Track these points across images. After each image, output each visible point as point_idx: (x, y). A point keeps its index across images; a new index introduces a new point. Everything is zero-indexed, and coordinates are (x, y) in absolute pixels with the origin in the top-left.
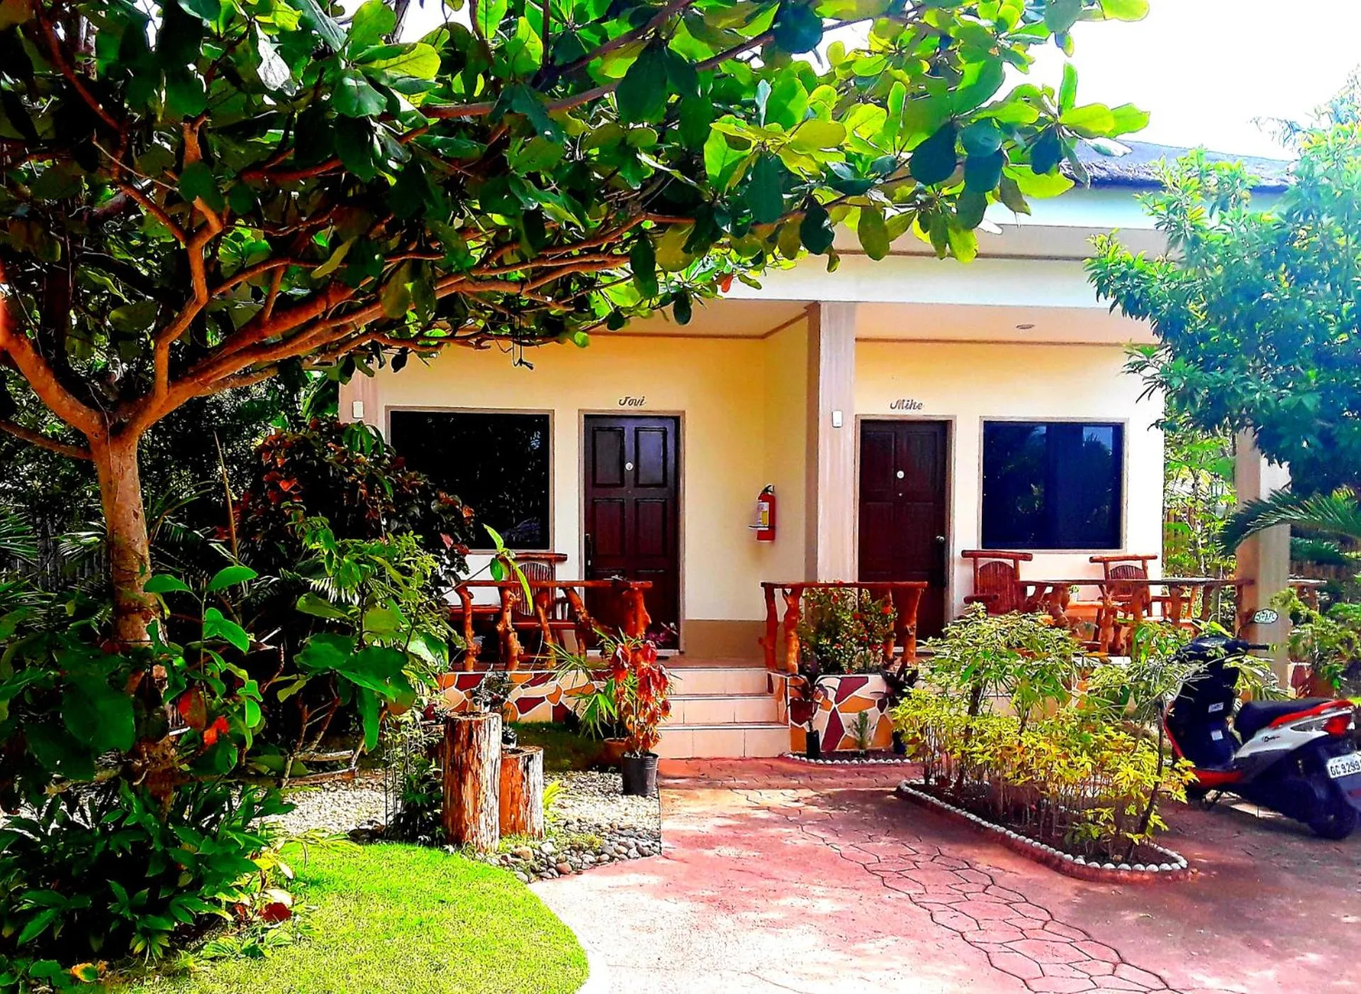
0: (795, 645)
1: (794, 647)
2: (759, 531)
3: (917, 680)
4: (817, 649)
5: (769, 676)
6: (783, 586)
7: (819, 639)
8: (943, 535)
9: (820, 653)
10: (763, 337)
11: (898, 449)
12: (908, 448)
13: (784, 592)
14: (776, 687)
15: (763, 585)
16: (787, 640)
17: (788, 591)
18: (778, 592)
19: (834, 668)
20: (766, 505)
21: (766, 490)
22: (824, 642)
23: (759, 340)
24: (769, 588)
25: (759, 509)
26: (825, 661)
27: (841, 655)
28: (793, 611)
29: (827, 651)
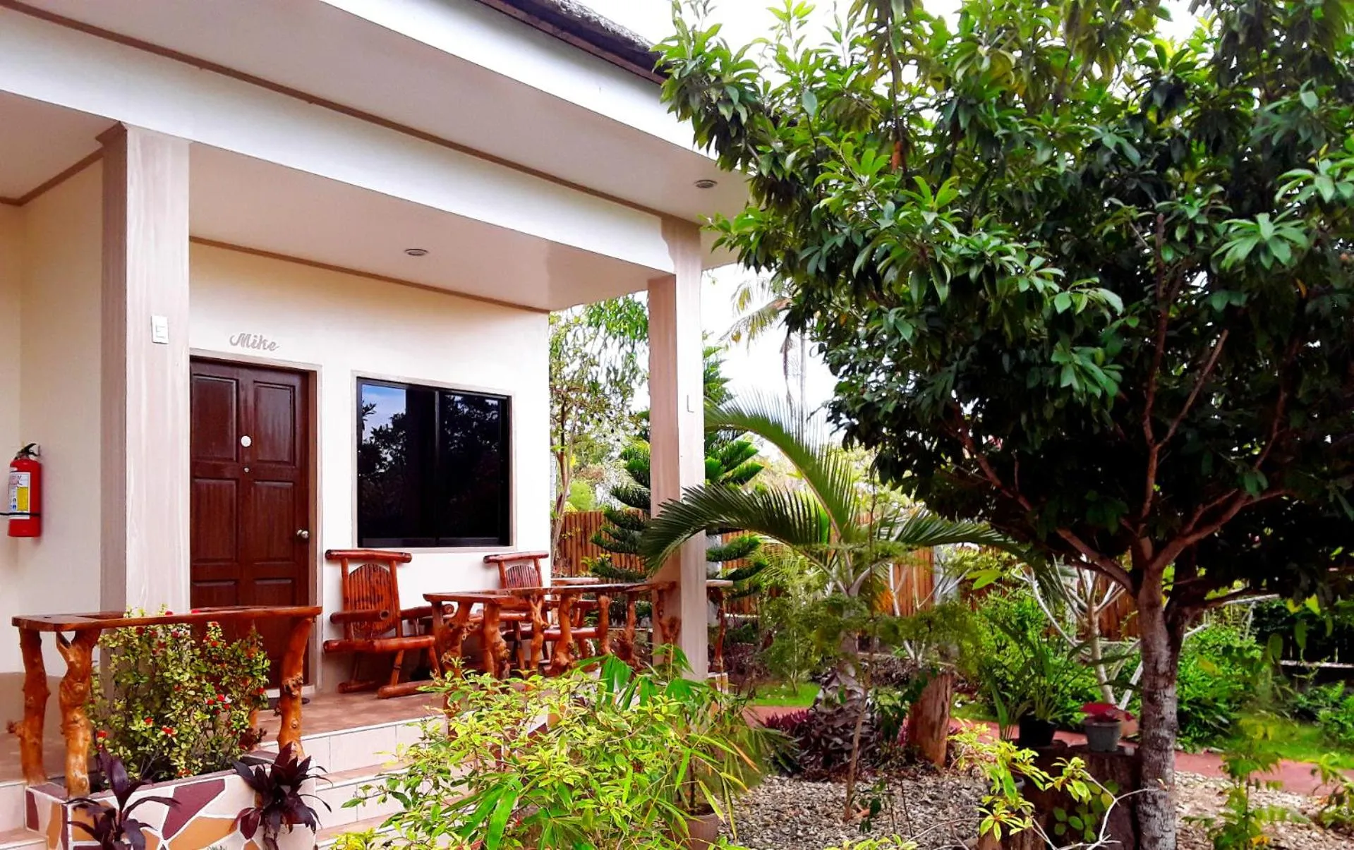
0: (83, 739)
1: (81, 743)
2: (13, 522)
3: (306, 777)
4: (126, 737)
5: (30, 796)
6: (58, 628)
7: (130, 719)
8: (307, 529)
9: (132, 745)
10: (20, 202)
11: (242, 404)
12: (256, 405)
13: (61, 640)
14: (45, 817)
15: (16, 622)
16: (67, 729)
17: (69, 636)
18: (48, 640)
19: (158, 770)
20: (25, 478)
21: (26, 451)
22: (139, 725)
23: (11, 208)
24: (30, 633)
25: (13, 483)
26: (141, 760)
27: (171, 745)
28: (79, 673)
29: (146, 742)
